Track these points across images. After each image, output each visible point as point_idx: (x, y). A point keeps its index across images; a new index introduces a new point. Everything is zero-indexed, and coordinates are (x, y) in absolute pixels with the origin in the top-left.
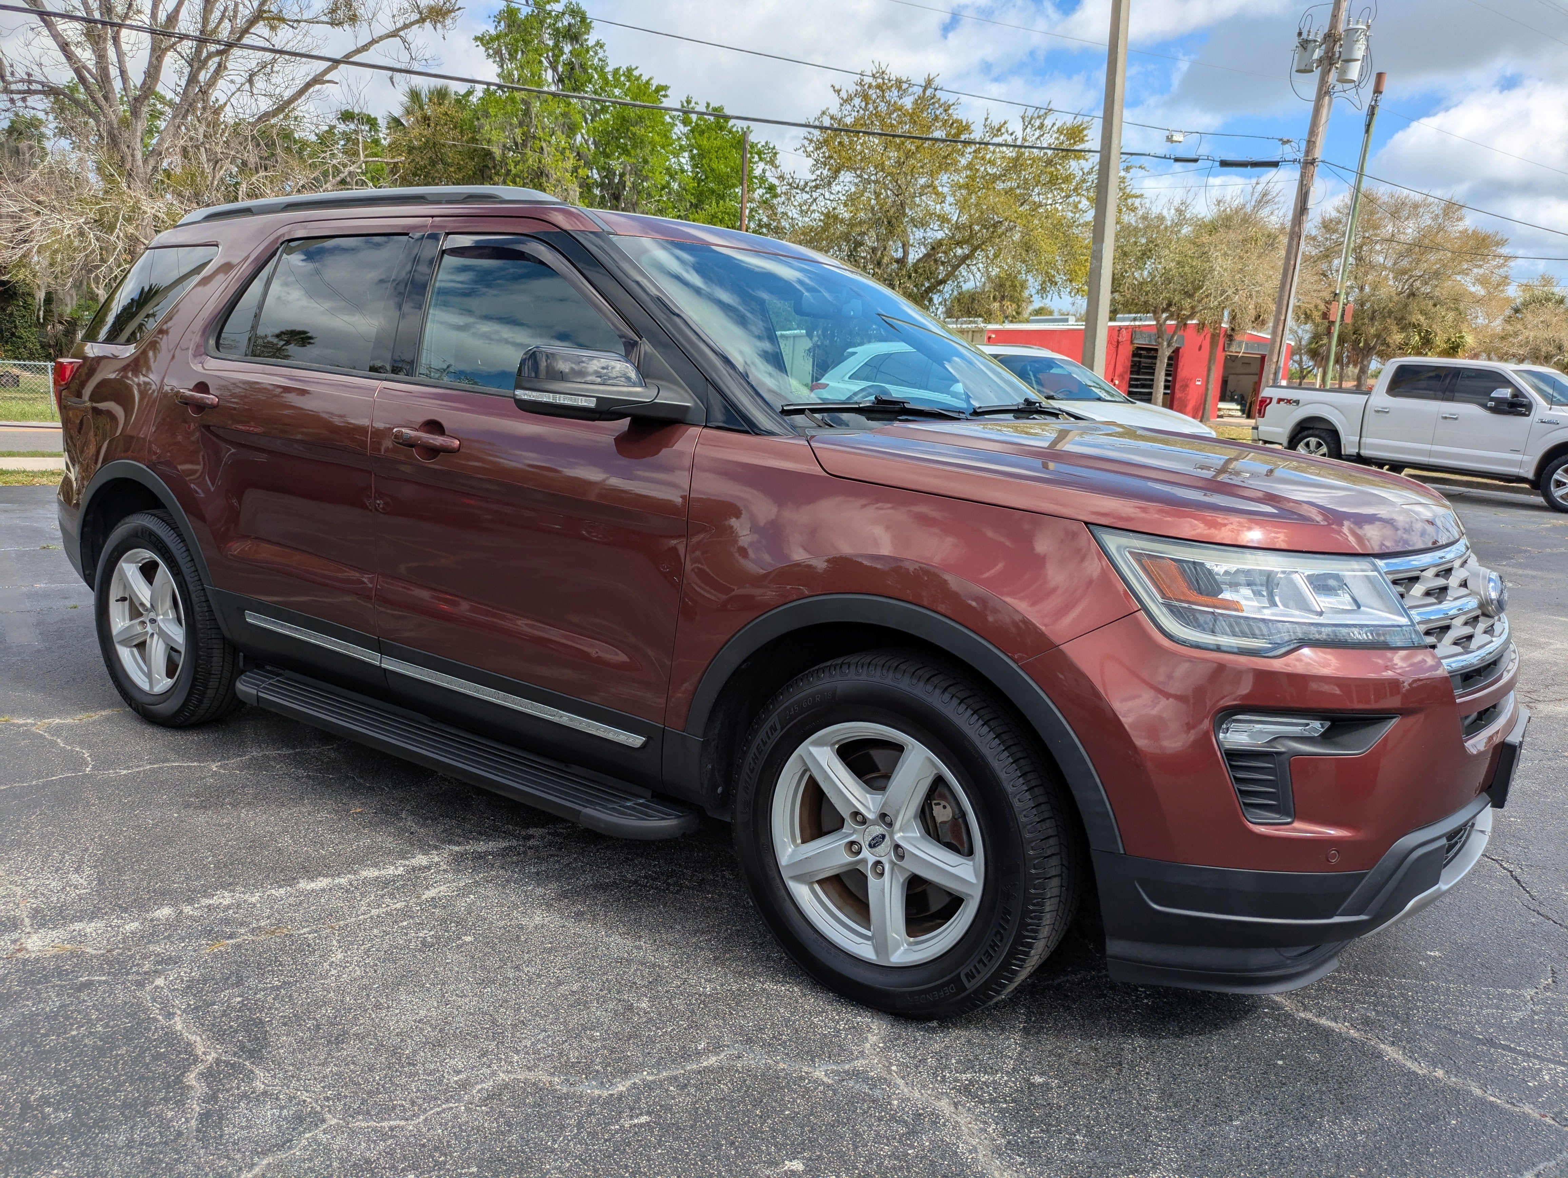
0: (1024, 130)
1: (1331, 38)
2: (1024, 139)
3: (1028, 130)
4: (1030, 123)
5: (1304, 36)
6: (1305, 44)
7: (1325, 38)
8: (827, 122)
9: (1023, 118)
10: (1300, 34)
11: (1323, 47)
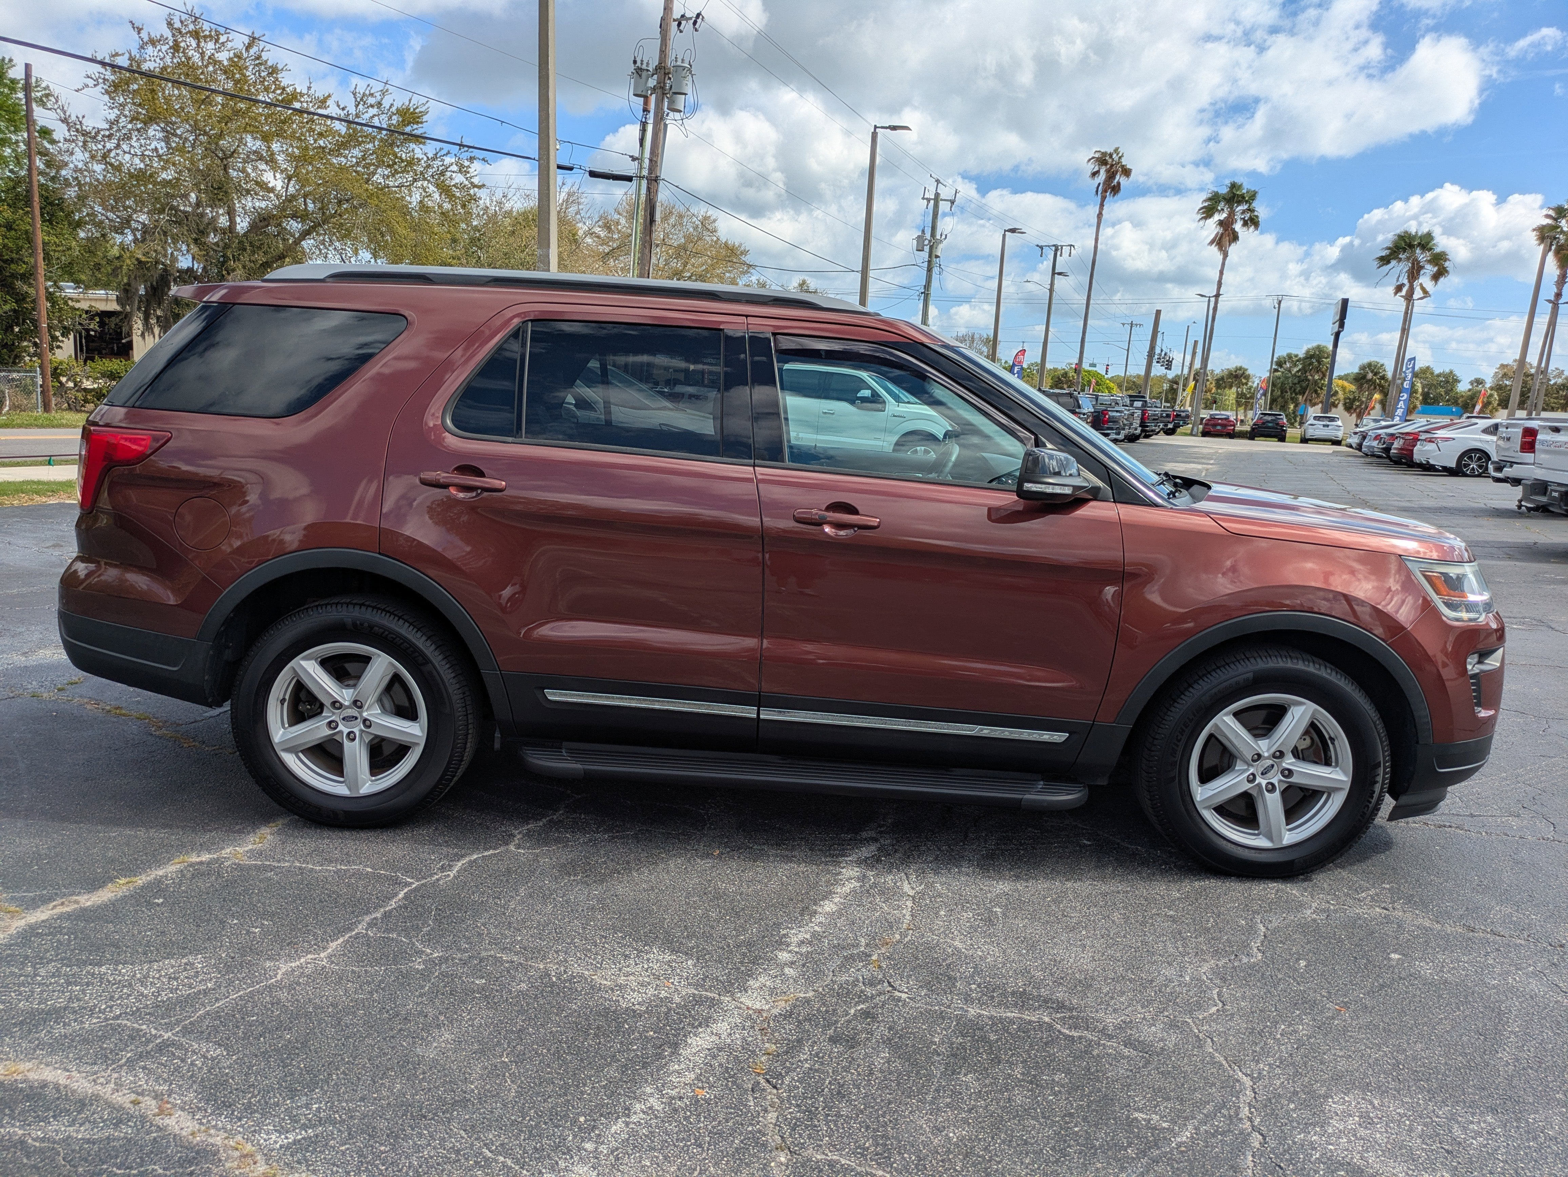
0: (357, 106)
1: (662, 70)
2: (357, 116)
3: (361, 107)
4: (362, 99)
5: (639, 64)
6: (639, 71)
7: (656, 69)
8: (123, 62)
9: (354, 94)
10: (635, 62)
11: (655, 77)
